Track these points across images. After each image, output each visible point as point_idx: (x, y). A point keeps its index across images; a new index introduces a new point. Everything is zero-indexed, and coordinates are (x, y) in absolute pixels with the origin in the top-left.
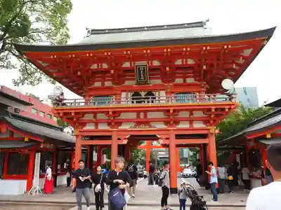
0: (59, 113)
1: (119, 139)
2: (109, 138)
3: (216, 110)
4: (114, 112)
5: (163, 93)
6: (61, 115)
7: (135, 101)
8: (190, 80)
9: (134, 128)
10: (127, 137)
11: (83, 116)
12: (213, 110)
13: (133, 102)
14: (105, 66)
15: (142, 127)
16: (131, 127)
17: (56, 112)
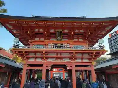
0: (16, 52)
1: (47, 66)
2: (42, 65)
3: (96, 53)
4: (46, 52)
5: (68, 45)
6: (17, 52)
7: (56, 47)
8: (81, 40)
9: (55, 61)
10: (51, 65)
11: (29, 54)
12: (94, 53)
13: (55, 48)
14: (42, 31)
15: (59, 61)
16: (53, 60)
17: (14, 51)
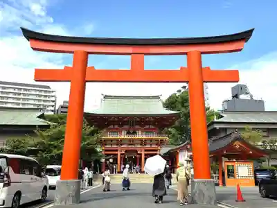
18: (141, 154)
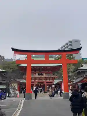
18: (45, 84)
